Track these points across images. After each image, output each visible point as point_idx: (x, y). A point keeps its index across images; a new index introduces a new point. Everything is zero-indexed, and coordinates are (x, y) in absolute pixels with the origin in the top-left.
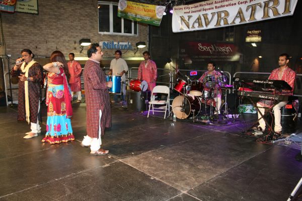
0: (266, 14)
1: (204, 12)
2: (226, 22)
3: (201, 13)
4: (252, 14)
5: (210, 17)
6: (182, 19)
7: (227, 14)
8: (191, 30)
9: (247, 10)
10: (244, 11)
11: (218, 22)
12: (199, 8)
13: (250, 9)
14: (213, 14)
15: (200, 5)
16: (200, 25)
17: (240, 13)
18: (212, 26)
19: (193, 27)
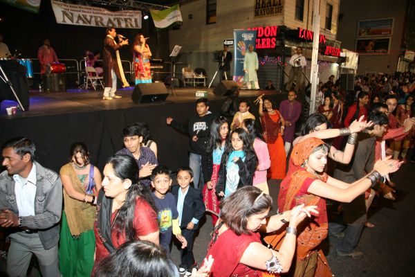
0: (127, 25)
1: (84, 14)
2: (103, 24)
3: (81, 14)
4: (119, 23)
5: (89, 18)
6: (64, 13)
7: (102, 19)
8: (75, 24)
9: (114, 19)
10: (112, 20)
11: (97, 23)
12: (79, 9)
13: (116, 21)
14: (91, 17)
15: (80, 7)
16: (84, 22)
17: (110, 21)
18: (93, 24)
19: (77, 22)
